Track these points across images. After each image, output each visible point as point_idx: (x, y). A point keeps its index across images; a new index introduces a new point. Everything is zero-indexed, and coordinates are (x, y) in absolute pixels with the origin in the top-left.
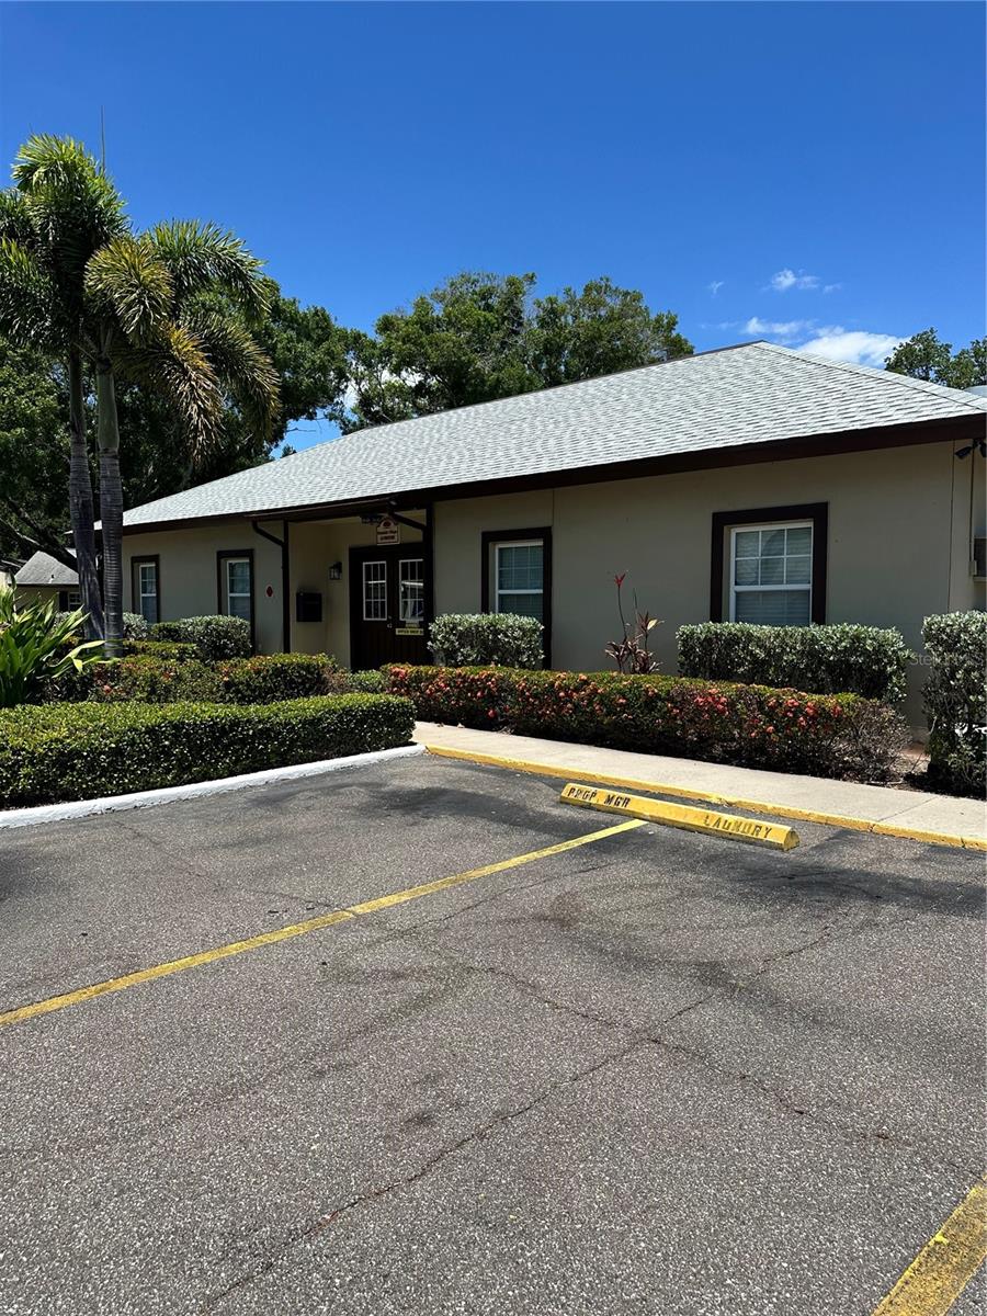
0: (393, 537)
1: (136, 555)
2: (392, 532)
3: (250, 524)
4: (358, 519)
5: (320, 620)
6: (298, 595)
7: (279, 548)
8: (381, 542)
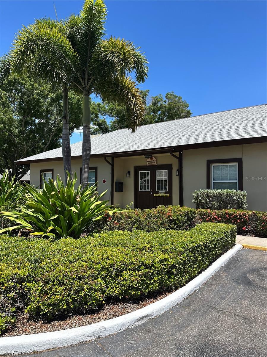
0: (154, 163)
1: (42, 169)
2: (153, 161)
3: (104, 158)
4: (144, 156)
5: (123, 191)
6: (116, 182)
7: (111, 166)
8: (148, 164)
